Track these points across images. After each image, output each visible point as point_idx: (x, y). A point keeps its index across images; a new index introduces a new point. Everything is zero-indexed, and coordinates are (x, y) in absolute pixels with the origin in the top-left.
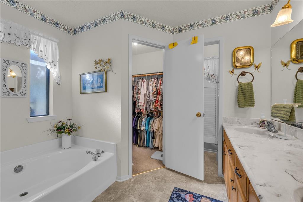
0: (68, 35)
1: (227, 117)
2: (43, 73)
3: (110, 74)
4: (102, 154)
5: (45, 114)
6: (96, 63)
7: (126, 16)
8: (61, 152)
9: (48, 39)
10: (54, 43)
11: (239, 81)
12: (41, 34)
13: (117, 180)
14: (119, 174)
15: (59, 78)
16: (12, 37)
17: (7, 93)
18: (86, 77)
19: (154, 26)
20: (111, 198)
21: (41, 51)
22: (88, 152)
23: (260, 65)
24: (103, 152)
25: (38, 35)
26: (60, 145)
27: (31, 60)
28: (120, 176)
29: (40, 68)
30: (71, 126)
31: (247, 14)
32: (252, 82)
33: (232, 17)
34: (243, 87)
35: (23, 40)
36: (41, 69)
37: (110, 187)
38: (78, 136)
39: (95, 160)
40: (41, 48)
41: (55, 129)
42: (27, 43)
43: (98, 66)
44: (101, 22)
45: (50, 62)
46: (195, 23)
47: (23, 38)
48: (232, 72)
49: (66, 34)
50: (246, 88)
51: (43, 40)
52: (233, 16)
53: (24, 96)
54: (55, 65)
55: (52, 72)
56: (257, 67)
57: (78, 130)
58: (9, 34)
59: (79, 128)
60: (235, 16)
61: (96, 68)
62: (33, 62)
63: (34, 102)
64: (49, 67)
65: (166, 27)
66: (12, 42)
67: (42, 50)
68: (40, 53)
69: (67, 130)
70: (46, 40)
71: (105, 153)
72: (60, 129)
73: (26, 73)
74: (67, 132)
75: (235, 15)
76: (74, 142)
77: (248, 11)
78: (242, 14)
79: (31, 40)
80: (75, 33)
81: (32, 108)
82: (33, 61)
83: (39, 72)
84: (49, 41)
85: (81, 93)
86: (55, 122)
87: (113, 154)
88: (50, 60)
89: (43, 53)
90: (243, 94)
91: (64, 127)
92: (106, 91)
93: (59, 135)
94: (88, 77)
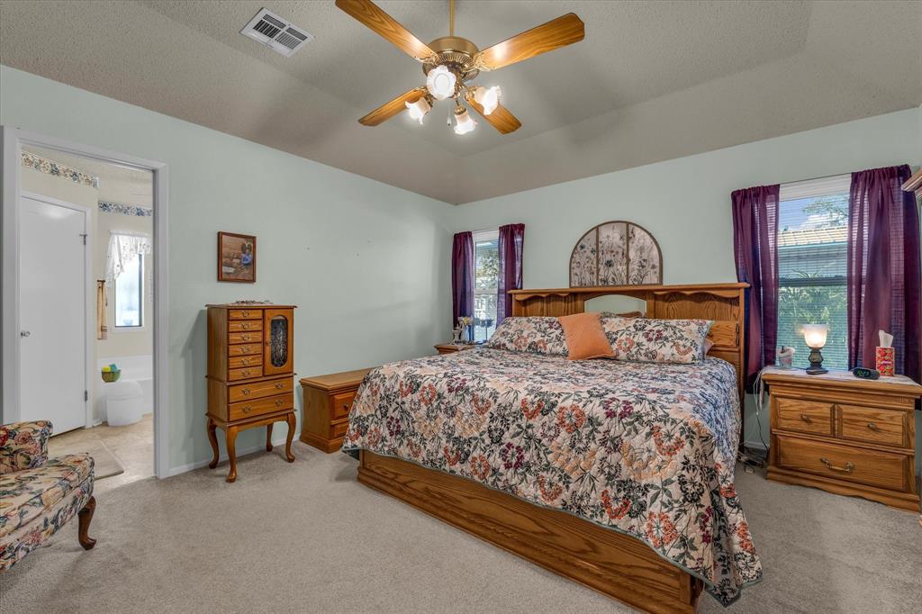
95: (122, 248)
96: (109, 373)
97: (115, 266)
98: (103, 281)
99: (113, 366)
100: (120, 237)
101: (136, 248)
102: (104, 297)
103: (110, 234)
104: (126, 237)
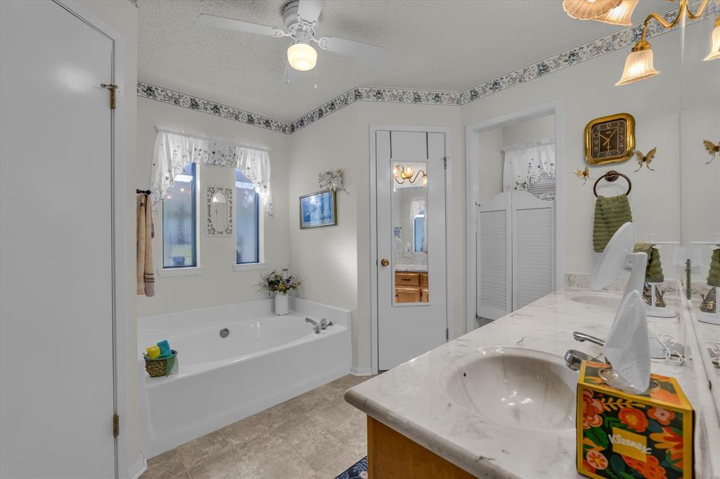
0: (283, 134)
1: (572, 273)
2: (251, 199)
3: (341, 195)
4: (329, 327)
5: (253, 260)
6: (321, 178)
7: (365, 95)
8: (274, 319)
9: (257, 149)
10: (264, 153)
11: (598, 194)
12: (248, 144)
13: (352, 373)
14: (355, 363)
15: (271, 204)
16: (217, 156)
17: (212, 231)
18: (310, 199)
19: (417, 99)
20: (336, 392)
21: (249, 168)
22: (308, 320)
23: (652, 153)
24: (331, 324)
25: (244, 146)
26: (274, 310)
27: (237, 182)
28: (357, 367)
29: (247, 192)
30: (288, 281)
31: (618, 40)
32: (627, 194)
33: (584, 53)
34: (605, 206)
35: (228, 158)
36: (249, 192)
37: (339, 379)
38: (298, 296)
39: (317, 332)
40: (249, 164)
41: (267, 283)
42: (232, 160)
43: (323, 183)
44: (328, 109)
45: (259, 183)
46: (504, 77)
47: (228, 154)
48: (585, 174)
49: (280, 135)
50: (610, 209)
51: (250, 152)
52: (585, 49)
53: (230, 235)
54: (265, 187)
55: (262, 197)
56: (644, 159)
57: (298, 287)
58: (214, 153)
59: (299, 284)
60: (589, 49)
61: (321, 186)
62: (238, 185)
63: (240, 243)
64: (258, 190)
65: (443, 94)
66: (217, 163)
67: (250, 166)
68: (247, 170)
69: (281, 286)
70: (252, 151)
71: (335, 326)
72: (274, 284)
73: (231, 203)
74: (281, 290)
75: (591, 48)
76: (293, 307)
77: (621, 34)
78: (608, 41)
79: (237, 155)
80: (293, 129)
81: (239, 251)
82: (239, 183)
83: (246, 198)
84: (257, 152)
85: (302, 228)
86: (267, 272)
87: (346, 329)
88: (259, 180)
89: (250, 170)
90: (606, 223)
91: (279, 282)
92: (336, 224)
93: (271, 292)
94: (313, 200)
95: (172, 152)
96: (158, 362)
97: (164, 178)
98: (148, 192)
99: (164, 345)
100: (170, 136)
101: (190, 153)
102: (149, 222)
103: (157, 131)
104: (177, 137)
